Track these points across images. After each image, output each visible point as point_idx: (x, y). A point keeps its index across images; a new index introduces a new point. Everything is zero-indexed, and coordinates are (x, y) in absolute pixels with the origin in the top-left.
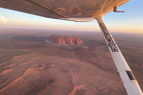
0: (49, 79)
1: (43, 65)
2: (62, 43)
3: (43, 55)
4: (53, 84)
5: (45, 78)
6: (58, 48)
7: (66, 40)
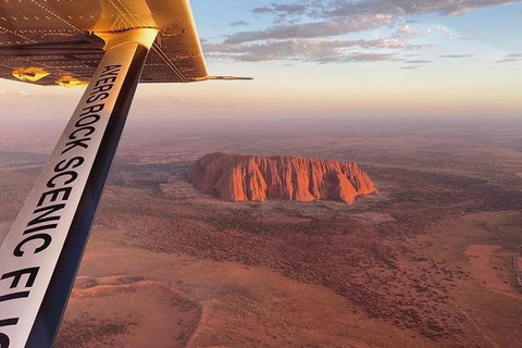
0: (108, 323)
1: (105, 279)
2: (249, 194)
3: (124, 245)
4: (114, 336)
5: (93, 319)
6: (209, 221)
7: (276, 178)
